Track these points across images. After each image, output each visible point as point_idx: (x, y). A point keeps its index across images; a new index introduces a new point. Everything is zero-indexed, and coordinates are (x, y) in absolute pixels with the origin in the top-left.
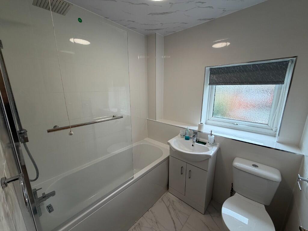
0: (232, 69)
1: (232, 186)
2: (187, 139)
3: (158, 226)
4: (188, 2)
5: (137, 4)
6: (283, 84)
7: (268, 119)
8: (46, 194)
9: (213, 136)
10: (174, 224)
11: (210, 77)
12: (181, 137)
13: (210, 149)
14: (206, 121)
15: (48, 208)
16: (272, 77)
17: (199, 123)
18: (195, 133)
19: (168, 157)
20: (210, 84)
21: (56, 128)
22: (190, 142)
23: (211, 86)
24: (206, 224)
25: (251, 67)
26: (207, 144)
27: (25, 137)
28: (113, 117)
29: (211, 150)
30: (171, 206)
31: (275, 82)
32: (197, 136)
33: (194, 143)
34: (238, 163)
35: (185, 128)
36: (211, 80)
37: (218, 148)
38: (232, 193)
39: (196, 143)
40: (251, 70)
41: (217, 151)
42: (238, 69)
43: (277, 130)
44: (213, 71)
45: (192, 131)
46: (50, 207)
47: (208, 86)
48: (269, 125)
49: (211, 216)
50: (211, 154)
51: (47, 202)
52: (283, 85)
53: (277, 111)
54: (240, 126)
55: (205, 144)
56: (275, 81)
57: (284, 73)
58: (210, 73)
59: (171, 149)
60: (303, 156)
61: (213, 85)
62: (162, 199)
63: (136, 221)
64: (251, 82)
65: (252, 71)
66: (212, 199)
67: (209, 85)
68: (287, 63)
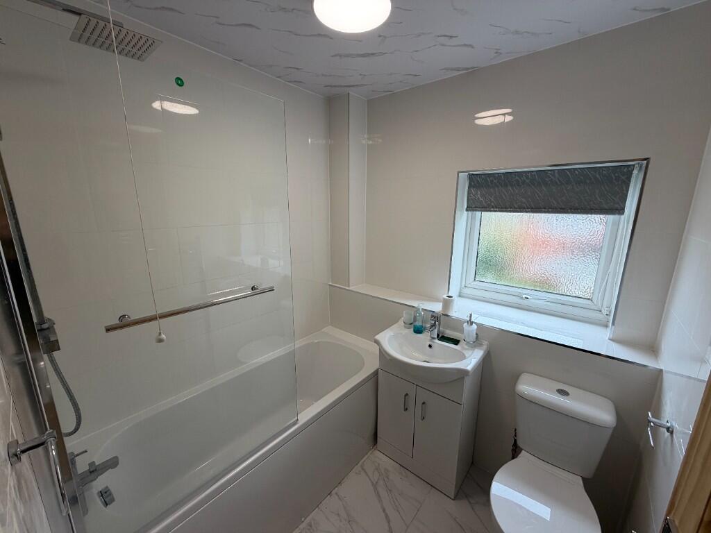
0: (517, 178)
1: (515, 436)
2: (418, 331)
3: (352, 528)
4: (419, 35)
5: (306, 36)
6: (623, 214)
7: (592, 288)
8: (97, 464)
9: (474, 326)
10: (389, 522)
11: (468, 193)
12: (405, 327)
13: (467, 355)
14: (461, 289)
15: (102, 496)
16: (598, 199)
17: (445, 296)
18: (436, 318)
19: (374, 372)
20: (469, 208)
21: (124, 322)
22: (424, 338)
23: (470, 213)
24: (458, 520)
25: (557, 175)
26: (462, 343)
27: (52, 339)
28: (252, 289)
29: (470, 356)
30: (381, 482)
31: (606, 209)
32: (439, 325)
33: (434, 342)
34: (529, 387)
35: (413, 307)
36: (472, 199)
37: (485, 352)
38: (516, 452)
39: (437, 341)
40: (556, 183)
41: (484, 359)
42: (527, 178)
43: (610, 312)
44: (477, 181)
45: (429, 313)
46: (106, 493)
47: (465, 213)
48: (595, 300)
49: (470, 503)
50: (469, 368)
51: (100, 483)
52: (622, 217)
53: (611, 270)
54: (532, 302)
55: (457, 344)
56: (606, 207)
57: (625, 192)
58: (470, 184)
59: (383, 354)
60: (661, 370)
61: (476, 211)
62: (362, 467)
63: (303, 519)
64: (556, 208)
65: (558, 182)
66: (472, 463)
67: (467, 210)
68: (630, 169)
